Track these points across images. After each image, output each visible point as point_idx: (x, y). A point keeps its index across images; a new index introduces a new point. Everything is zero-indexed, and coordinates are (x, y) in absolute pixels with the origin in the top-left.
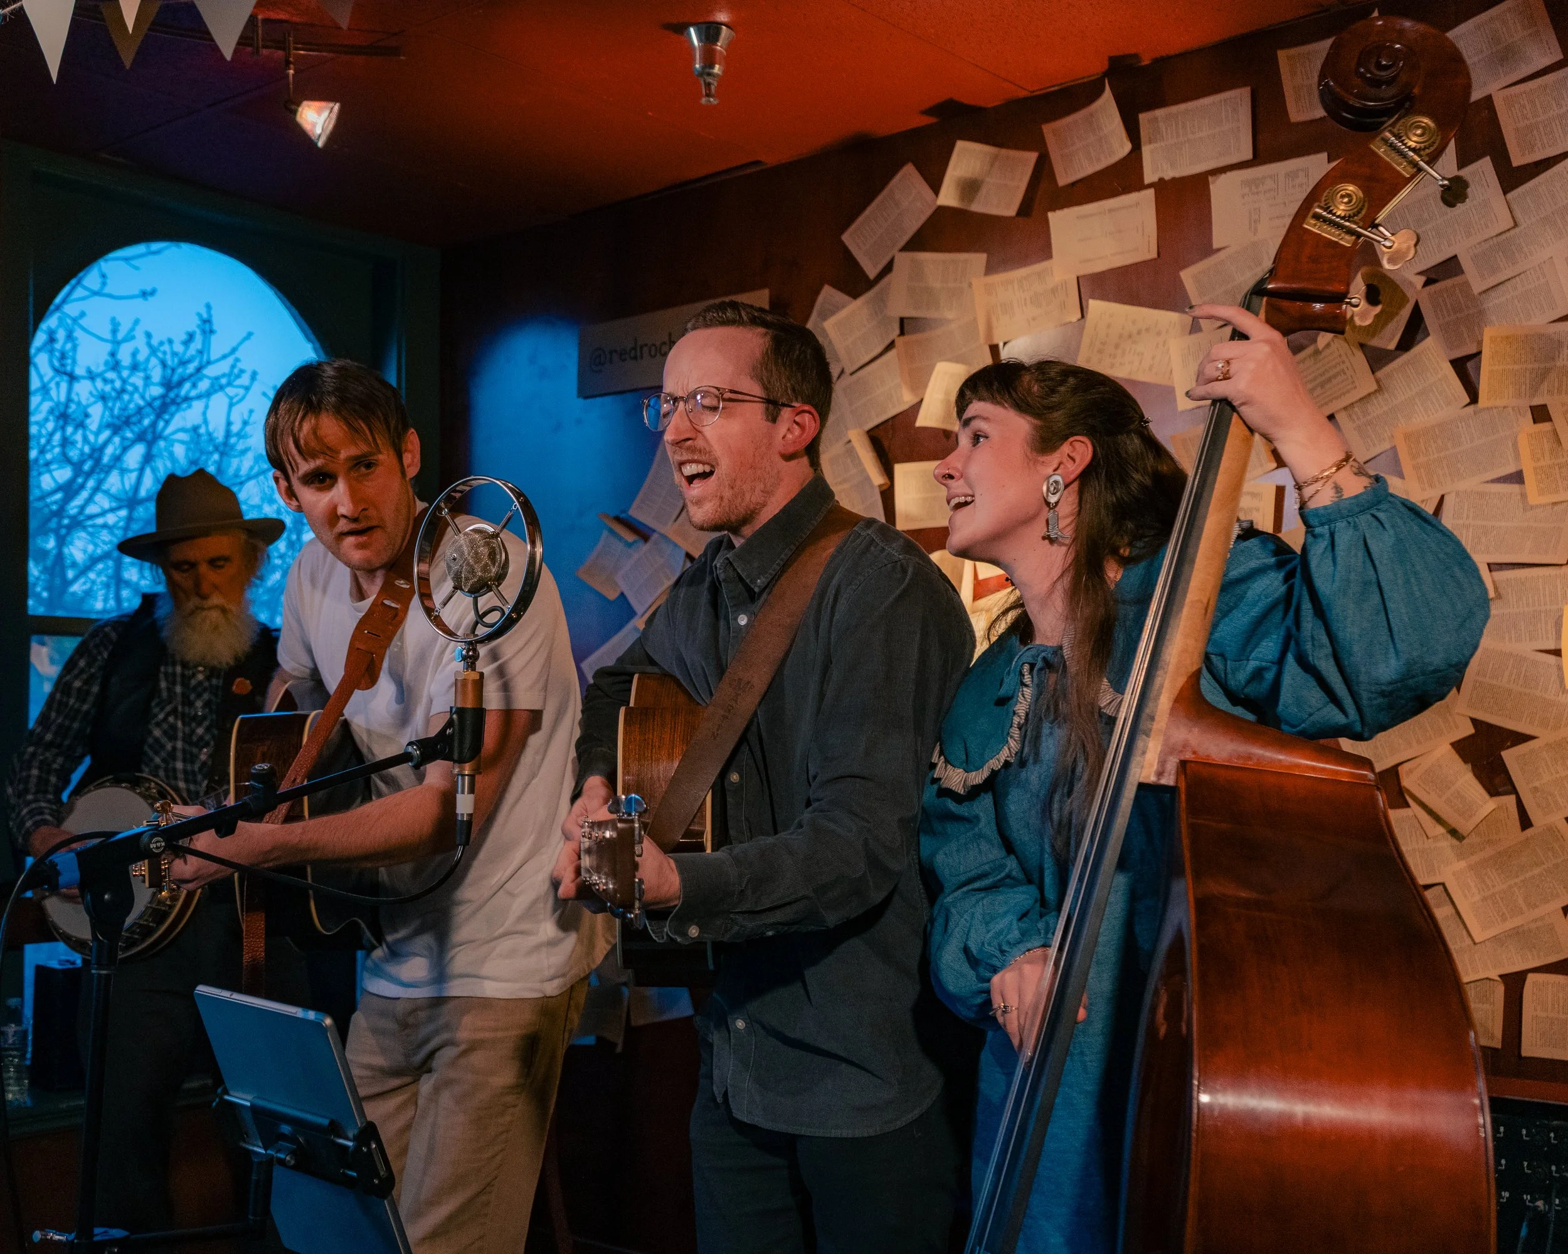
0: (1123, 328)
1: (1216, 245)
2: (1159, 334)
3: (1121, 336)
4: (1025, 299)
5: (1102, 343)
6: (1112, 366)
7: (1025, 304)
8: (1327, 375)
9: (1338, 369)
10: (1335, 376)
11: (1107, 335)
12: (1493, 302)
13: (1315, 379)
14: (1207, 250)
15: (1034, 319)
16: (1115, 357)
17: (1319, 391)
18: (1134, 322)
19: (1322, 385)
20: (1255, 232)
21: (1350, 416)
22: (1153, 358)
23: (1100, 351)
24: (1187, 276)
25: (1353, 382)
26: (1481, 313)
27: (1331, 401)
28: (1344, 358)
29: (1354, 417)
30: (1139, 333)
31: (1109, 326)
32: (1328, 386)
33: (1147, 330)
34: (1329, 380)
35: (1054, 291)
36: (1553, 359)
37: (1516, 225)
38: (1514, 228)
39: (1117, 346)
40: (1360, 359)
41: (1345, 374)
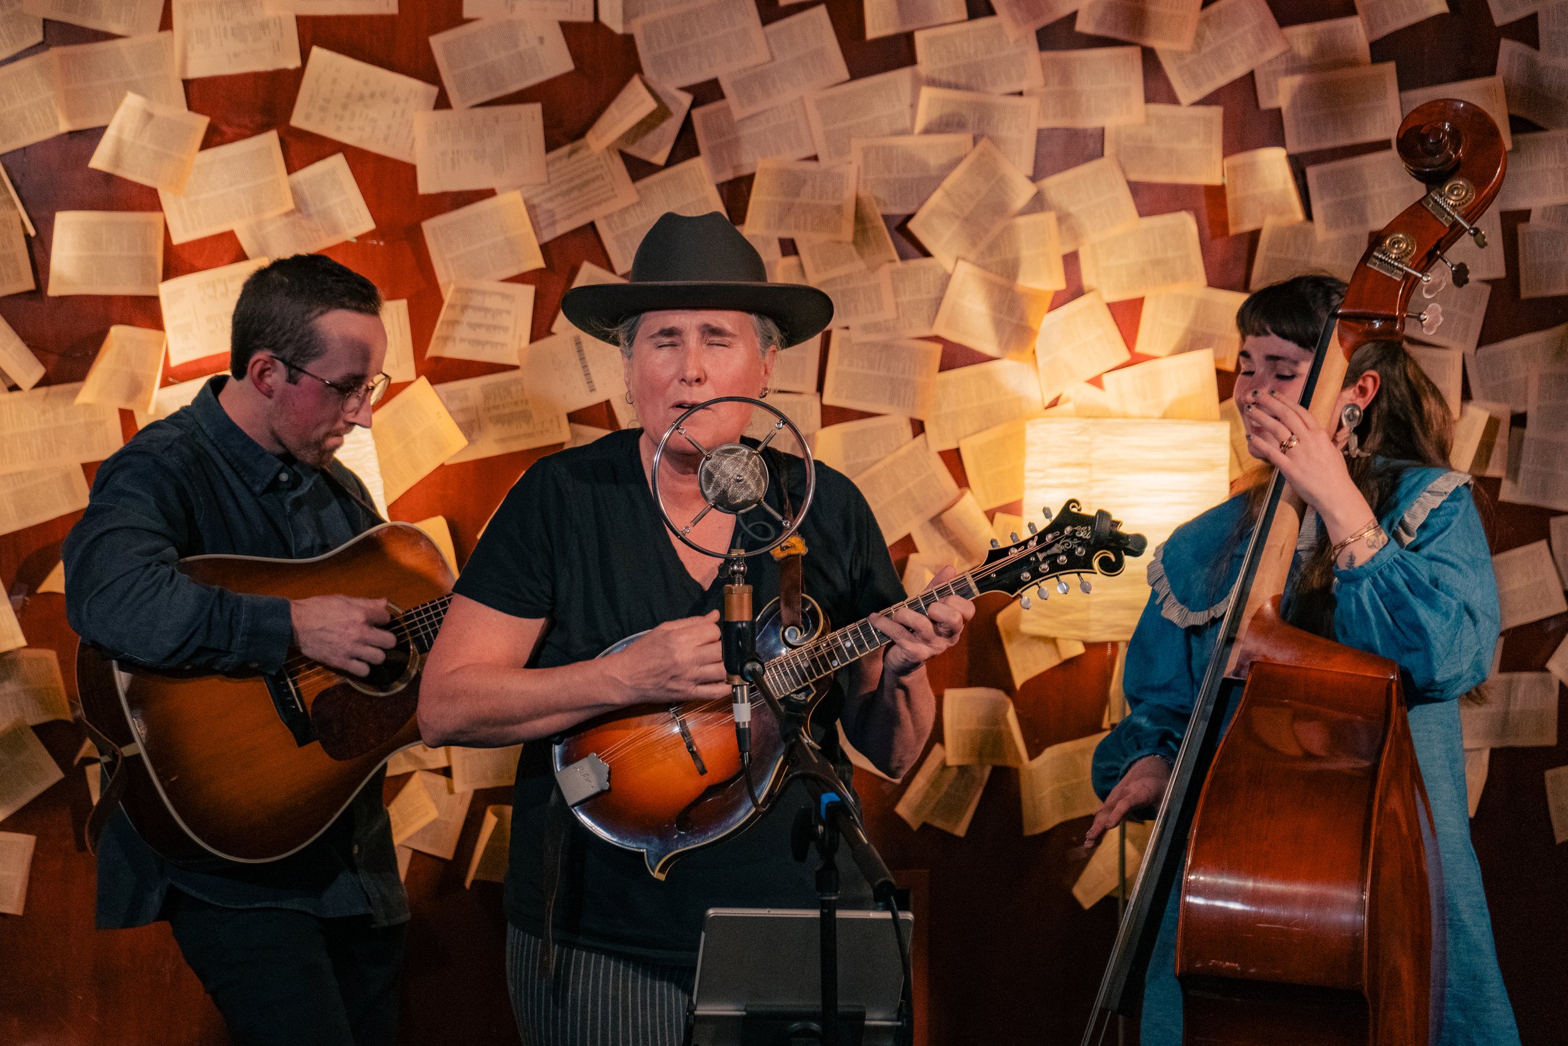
0: (352, 87)
1: (467, 13)
2: (396, 101)
3: (349, 96)
4: (225, 30)
5: (324, 100)
6: (338, 129)
7: (225, 36)
8: (586, 178)
9: (597, 173)
10: (593, 180)
11: (332, 91)
12: (746, 131)
13: (572, 180)
14: (454, 18)
15: (236, 55)
16: (342, 118)
17: (575, 194)
18: (366, 83)
19: (580, 187)
20: (513, 7)
21: (609, 225)
22: (389, 127)
23: (323, 109)
24: (437, 43)
25: (613, 190)
26: (737, 140)
27: (591, 206)
28: (602, 162)
29: (613, 225)
30: (372, 95)
31: (334, 81)
32: (586, 190)
33: (383, 95)
34: (587, 183)
35: (263, 26)
36: (798, 195)
37: (773, 59)
38: (769, 62)
39: (344, 107)
40: (618, 167)
41: (603, 179)
